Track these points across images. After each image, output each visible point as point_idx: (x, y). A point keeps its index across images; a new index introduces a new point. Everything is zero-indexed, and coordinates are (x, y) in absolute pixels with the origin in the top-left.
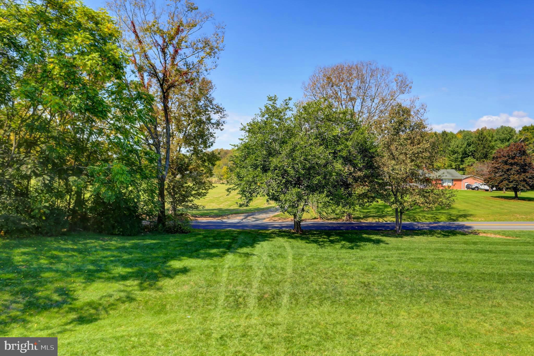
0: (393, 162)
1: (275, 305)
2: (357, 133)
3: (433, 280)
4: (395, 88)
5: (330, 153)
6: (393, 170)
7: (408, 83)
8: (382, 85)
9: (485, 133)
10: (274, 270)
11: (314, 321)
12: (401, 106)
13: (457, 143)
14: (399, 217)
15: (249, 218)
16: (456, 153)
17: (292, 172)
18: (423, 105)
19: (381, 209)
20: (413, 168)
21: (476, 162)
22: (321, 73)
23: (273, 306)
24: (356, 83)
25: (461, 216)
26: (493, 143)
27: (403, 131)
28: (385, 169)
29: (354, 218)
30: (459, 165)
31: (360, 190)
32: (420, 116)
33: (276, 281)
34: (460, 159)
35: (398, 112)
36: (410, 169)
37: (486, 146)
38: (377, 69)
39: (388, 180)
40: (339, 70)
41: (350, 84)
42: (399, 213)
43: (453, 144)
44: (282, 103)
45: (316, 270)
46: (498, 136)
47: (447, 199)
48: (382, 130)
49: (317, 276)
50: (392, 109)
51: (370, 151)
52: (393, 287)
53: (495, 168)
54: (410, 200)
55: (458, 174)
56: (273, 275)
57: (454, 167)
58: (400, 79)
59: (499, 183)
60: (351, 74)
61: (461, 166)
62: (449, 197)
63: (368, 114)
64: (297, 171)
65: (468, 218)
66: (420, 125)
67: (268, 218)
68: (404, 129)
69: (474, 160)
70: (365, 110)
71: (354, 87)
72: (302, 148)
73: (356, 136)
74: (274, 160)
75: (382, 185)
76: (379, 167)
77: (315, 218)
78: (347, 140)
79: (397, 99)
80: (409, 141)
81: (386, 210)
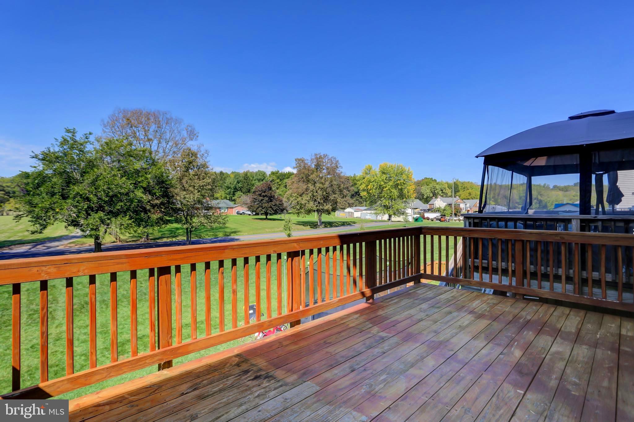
0: (185, 193)
1: (86, 312)
2: (155, 168)
3: (215, 274)
4: (185, 135)
5: (131, 184)
6: (185, 198)
7: (195, 132)
8: (176, 131)
9: (249, 175)
10: (81, 285)
11: (126, 316)
12: (190, 150)
13: (230, 181)
14: (189, 236)
15: (38, 247)
16: (229, 188)
17: (95, 199)
18: (206, 151)
19: (173, 231)
20: (199, 196)
21: (243, 195)
22: (121, 113)
23: (83, 313)
24: (153, 127)
25: (233, 232)
26: (253, 182)
27: (192, 169)
28: (178, 198)
29: (151, 239)
30: (232, 197)
31: (155, 216)
32: (204, 159)
33: (84, 294)
34: (232, 193)
35: (189, 155)
36: (197, 198)
37: (249, 184)
38: (172, 118)
39: (181, 207)
40: (138, 114)
41: (148, 127)
42: (189, 232)
43: (228, 181)
44: (82, 136)
45: (122, 280)
46: (257, 177)
47: (223, 220)
48: (176, 167)
49: (124, 284)
50: (184, 151)
51: (166, 183)
52: (187, 283)
53: (254, 199)
54: (197, 221)
55: (231, 204)
56: (80, 289)
57: (228, 198)
58: (190, 129)
59: (257, 209)
60: (149, 119)
61: (233, 198)
62: (225, 218)
63: (163, 154)
64: (100, 199)
65: (237, 233)
66: (204, 166)
67: (62, 245)
68: (192, 167)
69: (242, 194)
70: (161, 151)
71: (151, 130)
72: (104, 178)
73: (154, 171)
74: (76, 188)
75: (176, 211)
76: (173, 196)
77: (114, 242)
78: (146, 173)
79: (187, 144)
80: (197, 177)
81: (178, 231)
